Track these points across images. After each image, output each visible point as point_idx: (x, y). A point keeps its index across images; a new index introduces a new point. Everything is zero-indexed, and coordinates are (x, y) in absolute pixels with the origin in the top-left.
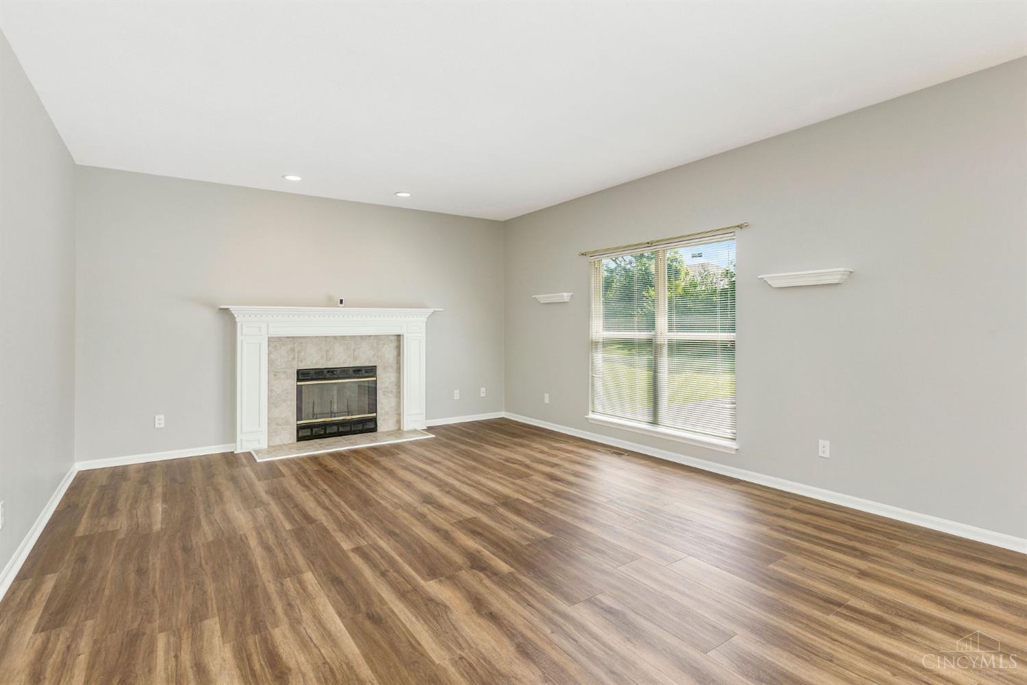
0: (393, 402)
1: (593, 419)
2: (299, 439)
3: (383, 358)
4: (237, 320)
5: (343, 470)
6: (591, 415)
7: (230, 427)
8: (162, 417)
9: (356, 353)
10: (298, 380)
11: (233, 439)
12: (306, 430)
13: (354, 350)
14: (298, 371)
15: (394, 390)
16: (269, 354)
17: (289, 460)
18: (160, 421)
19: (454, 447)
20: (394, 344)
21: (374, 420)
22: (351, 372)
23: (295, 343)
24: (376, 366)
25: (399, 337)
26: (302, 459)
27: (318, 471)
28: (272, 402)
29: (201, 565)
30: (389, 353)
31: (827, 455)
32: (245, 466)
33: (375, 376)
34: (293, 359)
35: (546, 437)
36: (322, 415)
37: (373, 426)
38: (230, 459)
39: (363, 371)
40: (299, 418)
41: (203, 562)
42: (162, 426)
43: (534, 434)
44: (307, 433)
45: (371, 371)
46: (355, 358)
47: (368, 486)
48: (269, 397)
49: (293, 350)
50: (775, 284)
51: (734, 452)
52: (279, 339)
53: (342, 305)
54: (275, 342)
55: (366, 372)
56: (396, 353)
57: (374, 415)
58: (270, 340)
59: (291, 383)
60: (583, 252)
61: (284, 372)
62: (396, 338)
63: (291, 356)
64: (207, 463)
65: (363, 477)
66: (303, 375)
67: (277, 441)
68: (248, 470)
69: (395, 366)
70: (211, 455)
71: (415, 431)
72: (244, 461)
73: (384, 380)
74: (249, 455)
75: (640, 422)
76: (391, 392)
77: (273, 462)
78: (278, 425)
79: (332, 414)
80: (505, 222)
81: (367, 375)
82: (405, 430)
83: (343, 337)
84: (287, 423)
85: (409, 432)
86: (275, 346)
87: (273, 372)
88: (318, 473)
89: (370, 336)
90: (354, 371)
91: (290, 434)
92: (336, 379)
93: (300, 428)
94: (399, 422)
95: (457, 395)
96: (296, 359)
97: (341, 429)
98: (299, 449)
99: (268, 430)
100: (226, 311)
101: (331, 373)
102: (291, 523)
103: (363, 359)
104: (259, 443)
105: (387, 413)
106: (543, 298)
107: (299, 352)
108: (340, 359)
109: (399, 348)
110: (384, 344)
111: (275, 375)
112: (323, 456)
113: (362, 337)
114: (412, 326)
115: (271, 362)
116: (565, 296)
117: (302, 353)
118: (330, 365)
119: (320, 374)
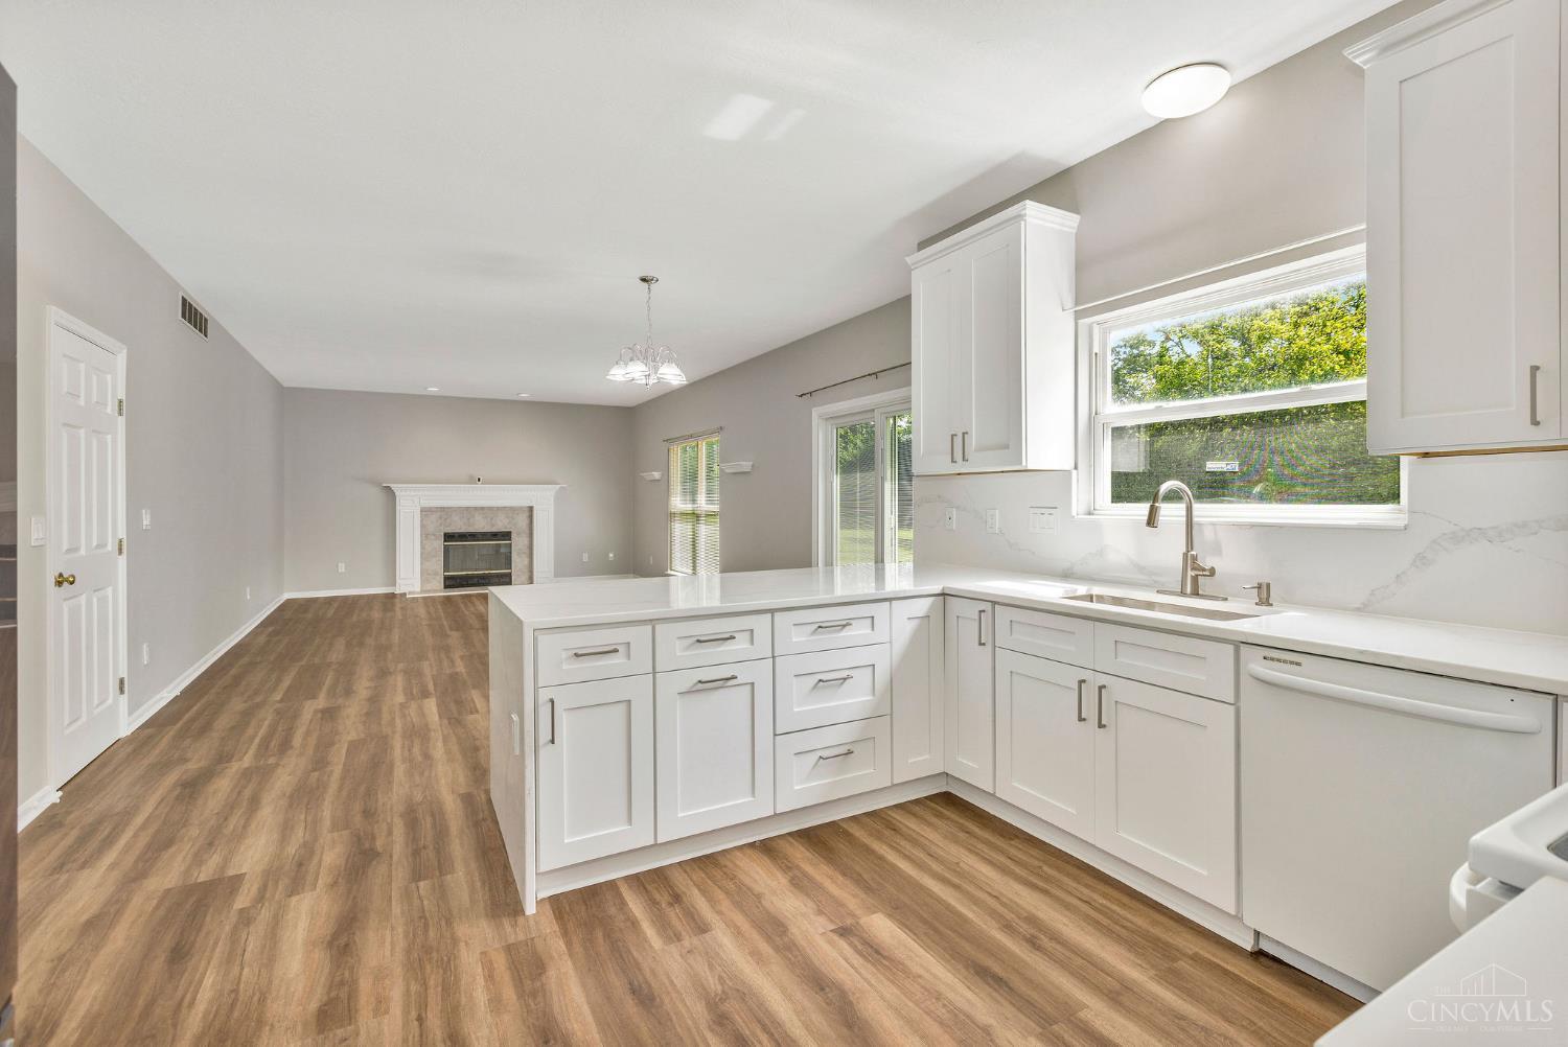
0: (526, 561)
1: (672, 575)
2: (446, 587)
3: (518, 525)
4: (396, 495)
5: (460, 601)
6: (671, 572)
7: (391, 577)
8: (343, 564)
9: (493, 521)
10: (445, 541)
11: (394, 584)
12: (450, 580)
13: (492, 519)
14: (445, 534)
15: (527, 551)
16: (422, 520)
17: (438, 596)
18: (342, 568)
20: (527, 514)
21: (509, 574)
22: (489, 535)
23: (444, 512)
24: (510, 532)
25: (531, 509)
26: (447, 597)
27: (443, 601)
28: (424, 557)
30: (522, 521)
32: (400, 599)
33: (509, 539)
34: (442, 524)
36: (466, 570)
37: (508, 579)
38: (393, 595)
39: (500, 535)
40: (446, 568)
42: (343, 571)
44: (451, 582)
45: (507, 535)
46: (493, 526)
47: (467, 607)
48: (422, 554)
49: (441, 518)
52: (430, 509)
53: (480, 483)
54: (426, 511)
55: (502, 536)
56: (528, 521)
57: (509, 570)
58: (423, 510)
59: (440, 544)
60: (665, 438)
61: (434, 534)
62: (528, 509)
63: (440, 522)
64: (372, 598)
65: (468, 604)
66: (448, 537)
67: (428, 587)
68: (403, 602)
69: (527, 531)
70: (377, 594)
72: (398, 596)
73: (518, 543)
74: (406, 595)
76: (525, 553)
77: (422, 597)
78: (428, 574)
80: (633, 408)
81: (503, 538)
83: (482, 508)
84: (436, 574)
86: (427, 515)
87: (425, 535)
89: (505, 508)
90: (492, 535)
91: (440, 581)
92: (477, 541)
93: (446, 578)
94: (531, 577)
95: (585, 558)
96: (444, 525)
97: (480, 581)
98: (445, 592)
99: (421, 578)
100: (389, 488)
101: (473, 536)
103: (500, 525)
104: (413, 586)
105: (520, 569)
106: (646, 476)
107: (446, 519)
108: (480, 525)
109: (531, 517)
110: (518, 514)
111: (427, 537)
112: (454, 595)
113: (499, 509)
114: (542, 500)
115: (423, 526)
116: (656, 475)
117: (448, 521)
118: (471, 530)
119: (463, 537)
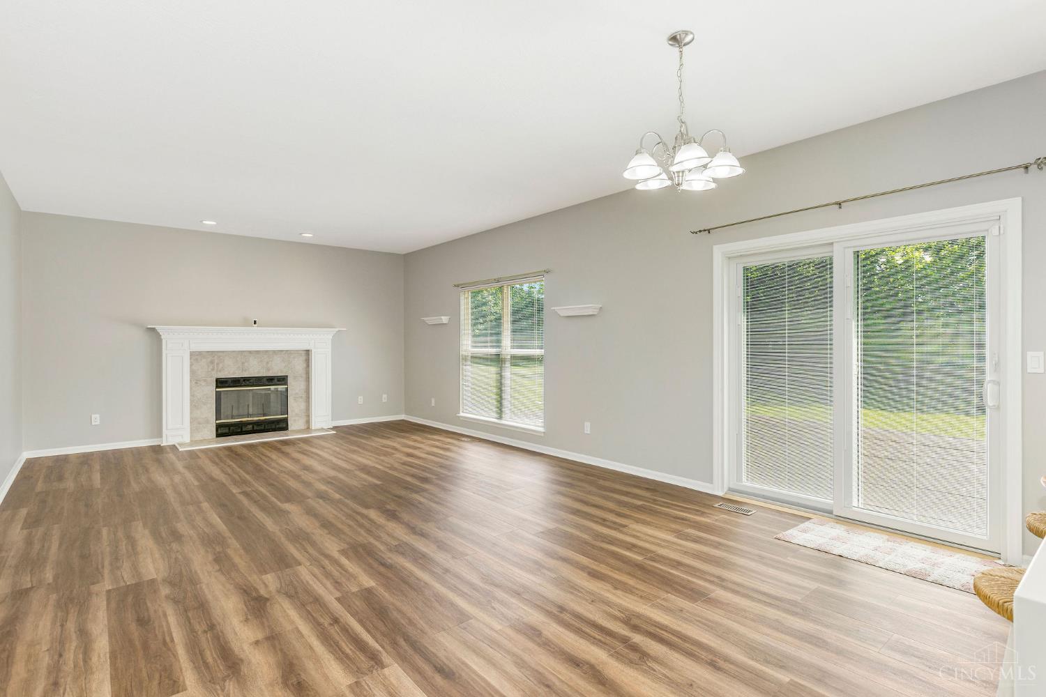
0: (303, 405)
1: (462, 417)
2: (218, 435)
3: (293, 370)
4: (162, 337)
5: (250, 454)
6: (462, 414)
7: (157, 427)
8: (98, 416)
9: (269, 365)
10: (217, 387)
11: (160, 435)
12: (224, 428)
13: (268, 363)
14: (217, 380)
15: (304, 396)
16: (191, 365)
17: (207, 449)
18: (96, 419)
19: (348, 438)
20: (304, 358)
21: (286, 420)
22: (265, 380)
23: (214, 357)
24: (287, 376)
25: (308, 352)
26: (219, 449)
27: (229, 455)
28: (194, 405)
29: (130, 502)
30: (299, 365)
31: (589, 433)
32: (169, 453)
33: (286, 384)
34: (213, 370)
35: (423, 431)
36: (239, 416)
37: (284, 426)
38: (157, 450)
39: (276, 380)
40: (218, 416)
41: (132, 500)
42: (98, 423)
43: (418, 430)
44: (224, 431)
45: (282, 380)
46: (268, 370)
47: (265, 462)
48: (192, 401)
49: (212, 362)
50: (562, 315)
51: (542, 435)
52: (200, 353)
53: (255, 325)
54: (196, 356)
55: (278, 381)
56: (305, 365)
57: (286, 416)
58: (192, 354)
59: (211, 390)
60: (456, 284)
61: (205, 381)
62: (305, 352)
63: (211, 367)
64: (137, 453)
65: (264, 458)
66: (221, 383)
67: (198, 437)
68: (171, 456)
69: (305, 375)
70: (141, 447)
71: (322, 429)
72: (168, 450)
73: (295, 387)
74: (174, 447)
75: (491, 418)
76: (301, 397)
77: (193, 451)
78: (199, 423)
79: (248, 415)
80: (405, 255)
81: (278, 383)
82: (313, 428)
83: (258, 352)
84: (207, 422)
85: (316, 430)
86: (197, 359)
87: (195, 380)
88: (228, 456)
89: (282, 351)
90: (267, 380)
91: (210, 431)
92: (252, 386)
93: (219, 427)
94: (308, 422)
95: (361, 400)
96: (215, 370)
97: (255, 428)
98: (217, 443)
99: (191, 429)
100: (153, 329)
101: (248, 381)
102: (198, 481)
103: (275, 371)
104: (182, 437)
105: (297, 415)
106: (431, 320)
107: (218, 364)
108: (255, 370)
109: (308, 361)
110: (294, 358)
111: (196, 383)
112: (235, 446)
113: (274, 352)
114: (321, 344)
115: (193, 372)
116: (445, 319)
117: (221, 365)
118: (246, 375)
119: (236, 382)
